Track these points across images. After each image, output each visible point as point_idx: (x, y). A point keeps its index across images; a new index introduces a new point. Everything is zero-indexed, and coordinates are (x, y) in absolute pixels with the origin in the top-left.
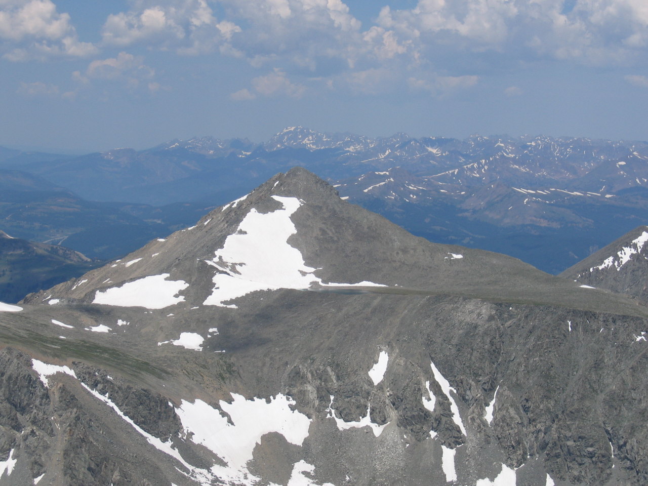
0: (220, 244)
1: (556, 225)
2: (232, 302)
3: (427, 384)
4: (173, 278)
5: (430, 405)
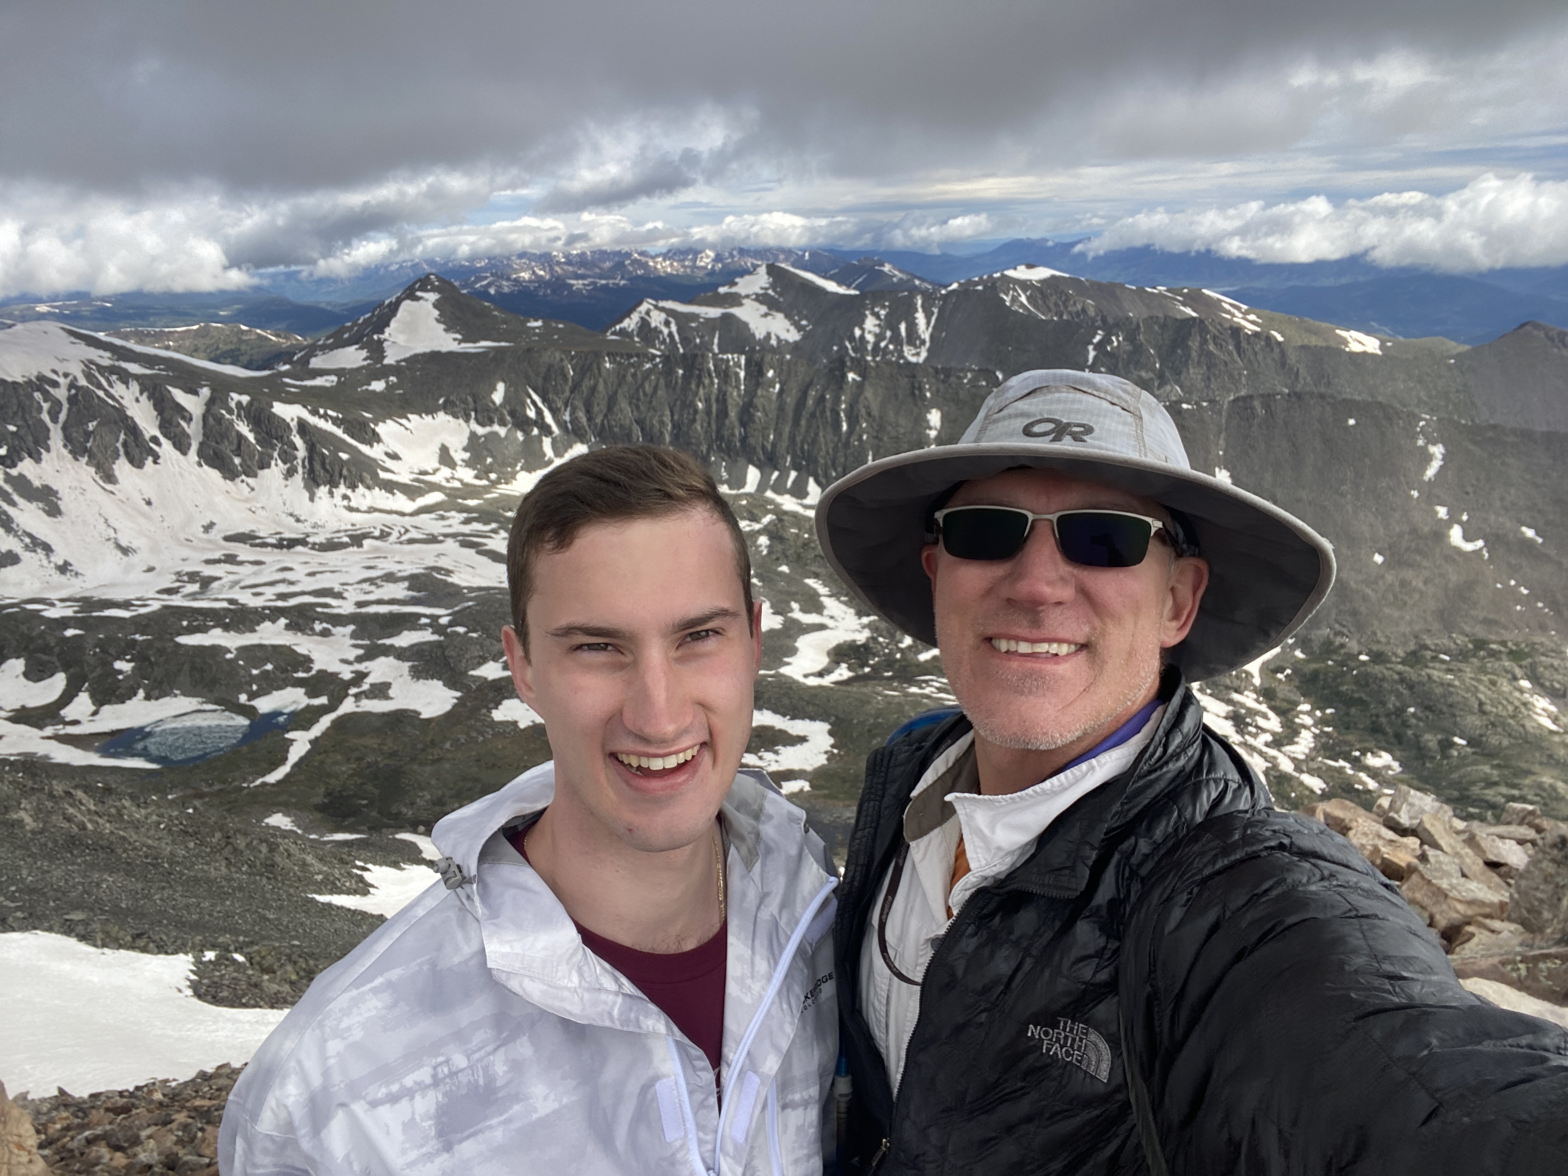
0: (387, 325)
1: (594, 301)
2: (402, 361)
3: (529, 401)
4: (361, 348)
5: (531, 413)
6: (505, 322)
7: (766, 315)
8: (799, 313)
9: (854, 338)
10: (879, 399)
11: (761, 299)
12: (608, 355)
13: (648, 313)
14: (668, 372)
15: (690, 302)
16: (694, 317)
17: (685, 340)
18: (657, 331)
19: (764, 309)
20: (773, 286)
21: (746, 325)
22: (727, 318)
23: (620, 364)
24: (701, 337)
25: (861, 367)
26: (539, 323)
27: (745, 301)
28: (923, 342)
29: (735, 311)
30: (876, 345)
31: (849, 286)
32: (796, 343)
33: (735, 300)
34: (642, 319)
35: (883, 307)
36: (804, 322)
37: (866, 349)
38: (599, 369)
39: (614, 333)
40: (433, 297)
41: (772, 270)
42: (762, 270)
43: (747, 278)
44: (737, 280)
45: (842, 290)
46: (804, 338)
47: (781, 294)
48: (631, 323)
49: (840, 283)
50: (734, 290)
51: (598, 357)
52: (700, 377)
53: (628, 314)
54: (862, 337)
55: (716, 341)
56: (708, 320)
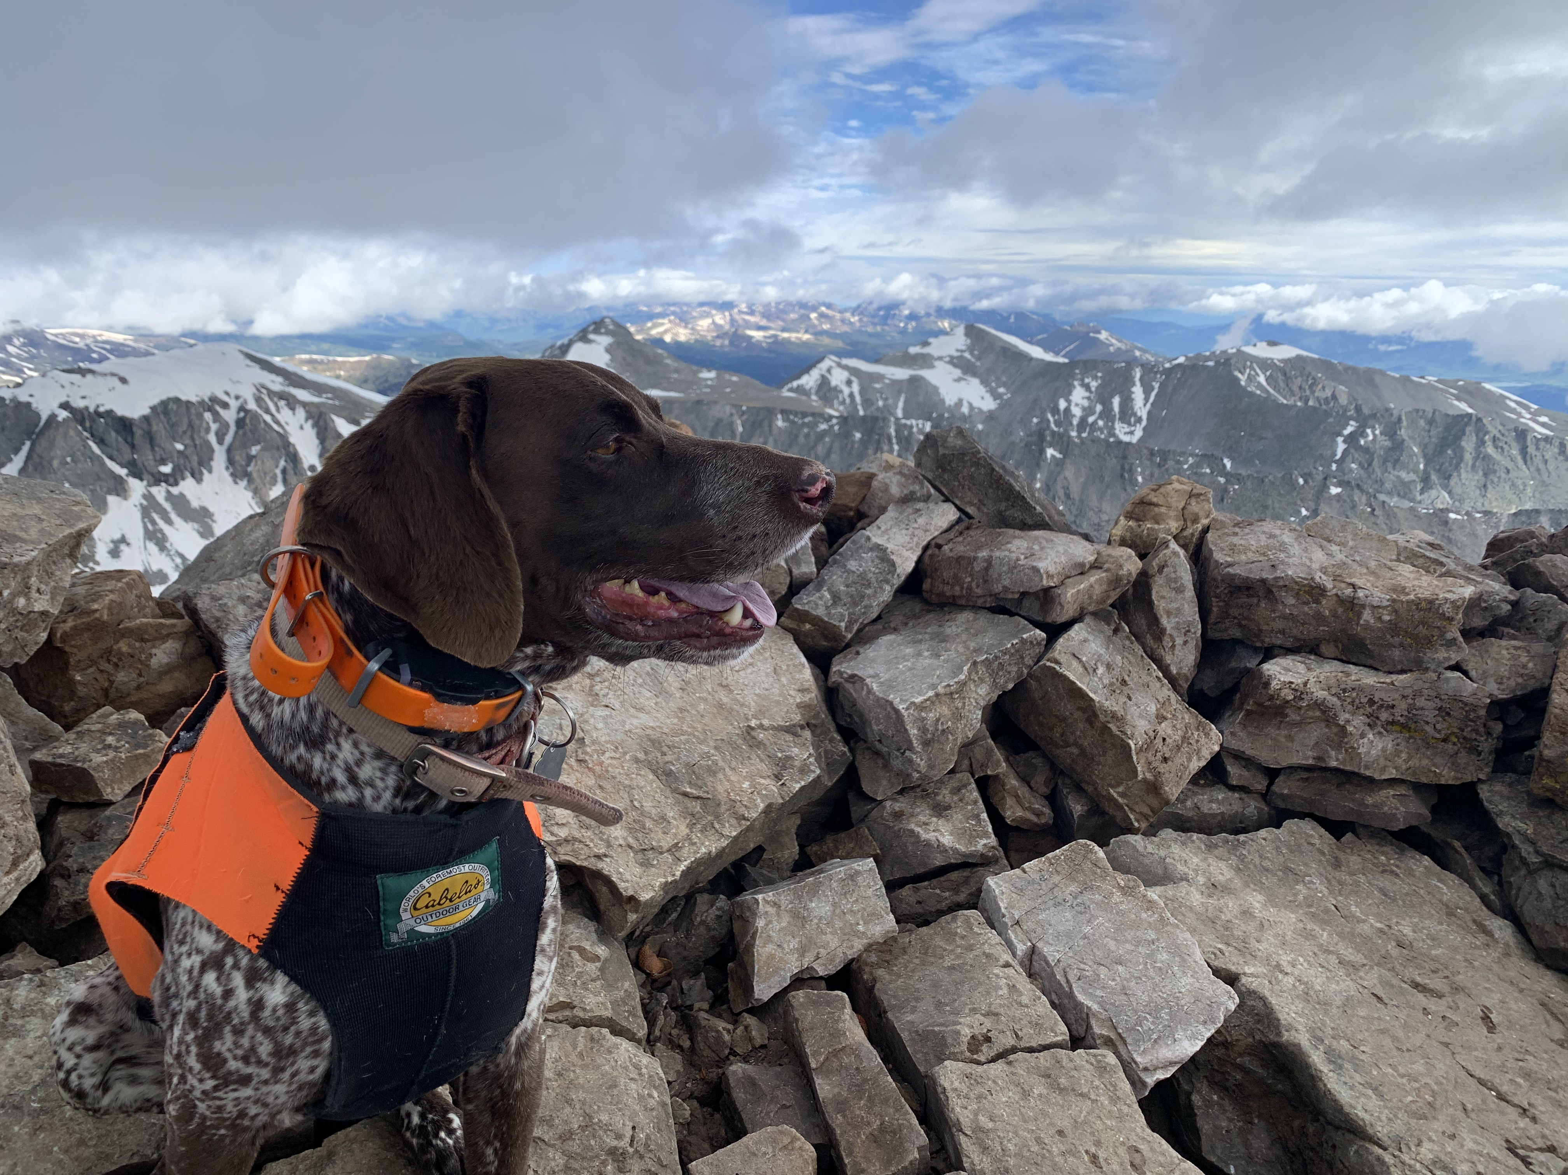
1: (773, 355)
6: (677, 371)
7: (958, 380)
8: (998, 379)
9: (1058, 410)
10: (1082, 480)
11: (954, 362)
12: (783, 412)
13: (829, 371)
14: (846, 435)
15: (877, 361)
16: (880, 377)
17: (867, 402)
18: (837, 390)
19: (958, 373)
20: (971, 349)
21: (936, 389)
22: (914, 381)
23: (793, 422)
24: (886, 399)
25: (1062, 442)
26: (712, 374)
27: (937, 363)
28: (1139, 420)
29: (926, 374)
30: (1083, 421)
31: (1057, 354)
32: (990, 411)
33: (926, 361)
34: (823, 376)
35: (1095, 378)
36: (1002, 390)
37: (1071, 424)
38: (770, 426)
39: (791, 390)
40: (605, 340)
41: (971, 331)
42: (961, 330)
43: (942, 338)
44: (931, 340)
45: (1049, 357)
46: (1001, 407)
47: (979, 358)
48: (809, 380)
49: (1046, 349)
50: (926, 350)
51: (770, 412)
52: (878, 442)
53: (807, 370)
54: (1067, 410)
55: (901, 404)
56: (894, 382)
